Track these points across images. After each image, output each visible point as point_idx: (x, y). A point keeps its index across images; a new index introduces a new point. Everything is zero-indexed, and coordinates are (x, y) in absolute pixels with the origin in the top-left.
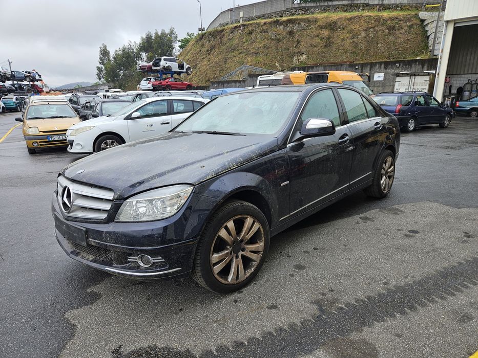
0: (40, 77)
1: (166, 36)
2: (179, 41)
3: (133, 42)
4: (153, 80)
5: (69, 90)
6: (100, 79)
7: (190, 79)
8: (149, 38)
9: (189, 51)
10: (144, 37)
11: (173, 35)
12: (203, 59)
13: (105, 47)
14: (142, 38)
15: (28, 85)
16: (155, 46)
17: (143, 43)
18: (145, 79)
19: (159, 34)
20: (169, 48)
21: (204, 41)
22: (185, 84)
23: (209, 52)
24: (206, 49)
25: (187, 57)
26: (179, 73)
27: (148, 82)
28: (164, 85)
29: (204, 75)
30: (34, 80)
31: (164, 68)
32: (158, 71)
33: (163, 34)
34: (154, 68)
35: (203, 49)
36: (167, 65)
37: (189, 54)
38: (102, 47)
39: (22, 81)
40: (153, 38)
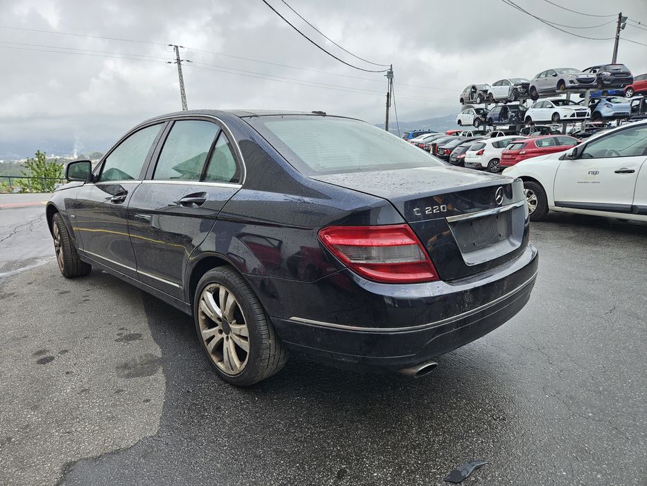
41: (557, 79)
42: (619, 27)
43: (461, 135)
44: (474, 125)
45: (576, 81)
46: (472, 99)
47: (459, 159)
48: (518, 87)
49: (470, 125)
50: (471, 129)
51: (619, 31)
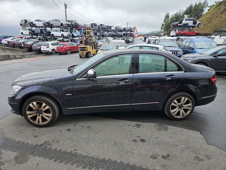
0: (134, 30)
1: (201, 5)
2: (209, 7)
3: (182, 10)
4: (177, 31)
5: (147, 35)
6: (162, 29)
7: (205, 29)
8: (191, 7)
9: (210, 13)
10: (188, 6)
11: (206, 4)
12: (217, 17)
13: (168, 14)
14: (187, 7)
15: (129, 33)
16: (193, 11)
17: (187, 10)
18: (173, 30)
19: (197, 4)
20: (201, 11)
21: (221, 6)
22: (195, 33)
23: (222, 13)
24: (221, 11)
25: (207, 17)
26: (193, 27)
27: (174, 32)
28: (182, 33)
29: (214, 27)
30: (131, 31)
31: (184, 24)
32: (181, 26)
33: (200, 4)
34: (179, 25)
35: (219, 11)
36: (186, 23)
37: (209, 15)
38: (167, 13)
39: (127, 31)
40: (193, 7)
41: (60, 23)
42: (65, 8)
43: (24, 38)
44: (29, 35)
45: (66, 25)
46: (26, 25)
47: (37, 49)
48: (46, 23)
49: (28, 35)
50: (29, 37)
51: (66, 9)
